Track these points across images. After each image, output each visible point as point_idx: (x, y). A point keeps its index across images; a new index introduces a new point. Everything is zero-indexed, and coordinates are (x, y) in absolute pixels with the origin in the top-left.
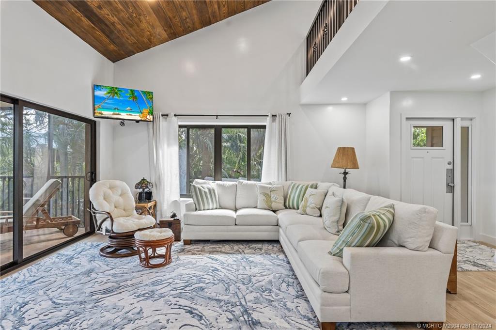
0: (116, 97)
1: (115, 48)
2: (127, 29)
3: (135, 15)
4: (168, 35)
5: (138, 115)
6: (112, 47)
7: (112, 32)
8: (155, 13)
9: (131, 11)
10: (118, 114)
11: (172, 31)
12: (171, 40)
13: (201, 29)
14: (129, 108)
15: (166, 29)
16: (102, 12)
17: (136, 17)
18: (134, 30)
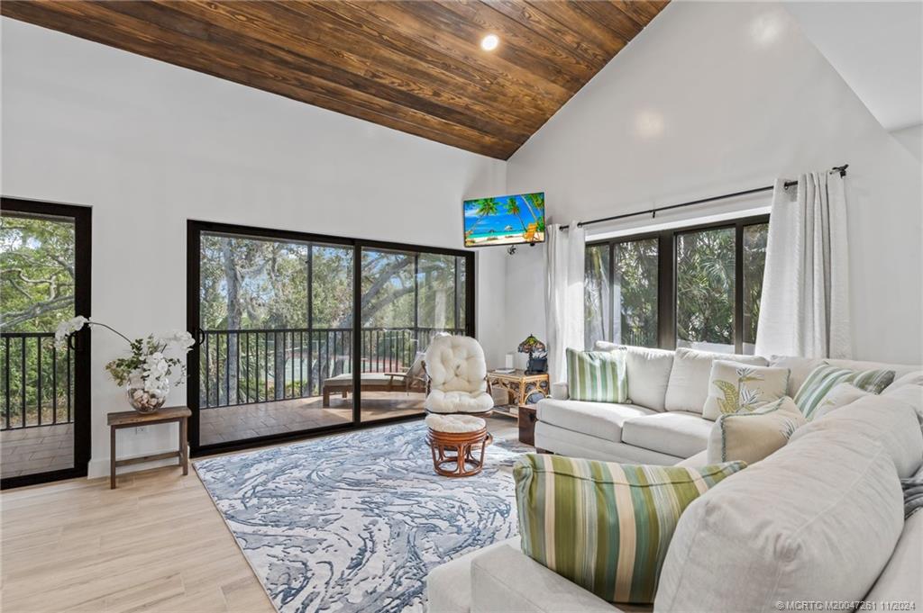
0: (491, 214)
1: (493, 140)
2: (491, 106)
3: (488, 82)
4: (563, 86)
5: (521, 234)
6: (488, 139)
7: (473, 119)
8: (516, 63)
9: (478, 78)
10: (494, 239)
11: (567, 77)
12: (575, 93)
13: (625, 48)
14: (508, 227)
15: (553, 78)
16: (443, 98)
17: (492, 83)
18: (502, 103)
